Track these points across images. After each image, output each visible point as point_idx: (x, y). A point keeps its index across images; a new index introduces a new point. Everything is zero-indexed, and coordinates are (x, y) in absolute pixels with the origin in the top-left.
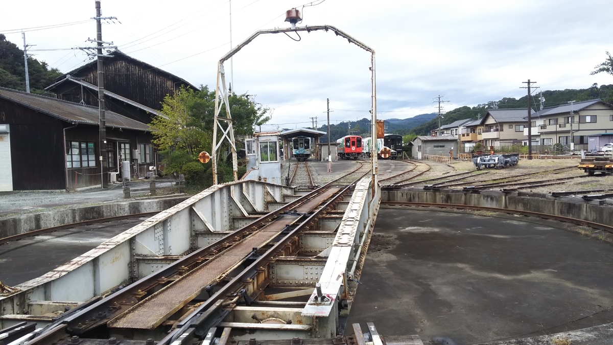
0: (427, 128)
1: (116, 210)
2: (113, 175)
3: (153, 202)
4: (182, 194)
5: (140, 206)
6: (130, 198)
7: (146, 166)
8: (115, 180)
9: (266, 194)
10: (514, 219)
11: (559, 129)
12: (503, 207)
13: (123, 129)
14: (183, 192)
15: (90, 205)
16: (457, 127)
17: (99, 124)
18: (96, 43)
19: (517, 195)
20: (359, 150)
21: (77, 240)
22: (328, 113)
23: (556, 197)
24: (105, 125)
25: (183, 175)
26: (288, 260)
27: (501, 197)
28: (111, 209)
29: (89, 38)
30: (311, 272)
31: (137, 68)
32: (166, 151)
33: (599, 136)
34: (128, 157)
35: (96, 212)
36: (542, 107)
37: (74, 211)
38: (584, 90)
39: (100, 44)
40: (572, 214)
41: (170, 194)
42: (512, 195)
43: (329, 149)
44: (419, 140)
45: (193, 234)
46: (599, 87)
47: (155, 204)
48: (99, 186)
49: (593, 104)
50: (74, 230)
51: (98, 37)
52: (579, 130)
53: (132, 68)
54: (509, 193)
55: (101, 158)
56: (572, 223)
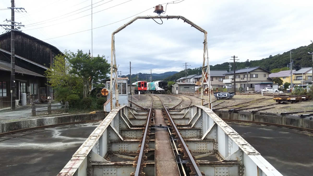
0: (171, 79)
1: (29, 124)
2: (17, 101)
3: (52, 118)
4: (67, 113)
5: (44, 121)
6: (36, 116)
7: (34, 96)
8: (18, 105)
9: (129, 114)
10: (263, 127)
11: (241, 80)
12: (252, 120)
13: (24, 74)
14: (68, 112)
15: (12, 121)
16: (191, 78)
17: (11, 70)
18: (11, 22)
19: (260, 114)
20: (145, 89)
21: (11, 145)
22: (130, 69)
23: (283, 115)
24: (14, 72)
25: (68, 102)
26: (206, 164)
27: (250, 115)
28: (26, 123)
29: (6, 19)
30: (220, 172)
31: (28, 40)
32: (57, 87)
33: (260, 84)
34: (24, 91)
35: (17, 125)
36: (230, 70)
37: (3, 125)
38: (243, 63)
39: (13, 23)
40: (293, 124)
41: (60, 113)
42: (257, 114)
43: (130, 88)
44: (177, 84)
45: (109, 142)
46: (249, 61)
47: (53, 120)
48: (10, 108)
49: (256, 69)
50: (4, 137)
51: (12, 19)
52: (250, 81)
53: (25, 40)
54: (255, 113)
55: (11, 91)
56: (298, 129)
